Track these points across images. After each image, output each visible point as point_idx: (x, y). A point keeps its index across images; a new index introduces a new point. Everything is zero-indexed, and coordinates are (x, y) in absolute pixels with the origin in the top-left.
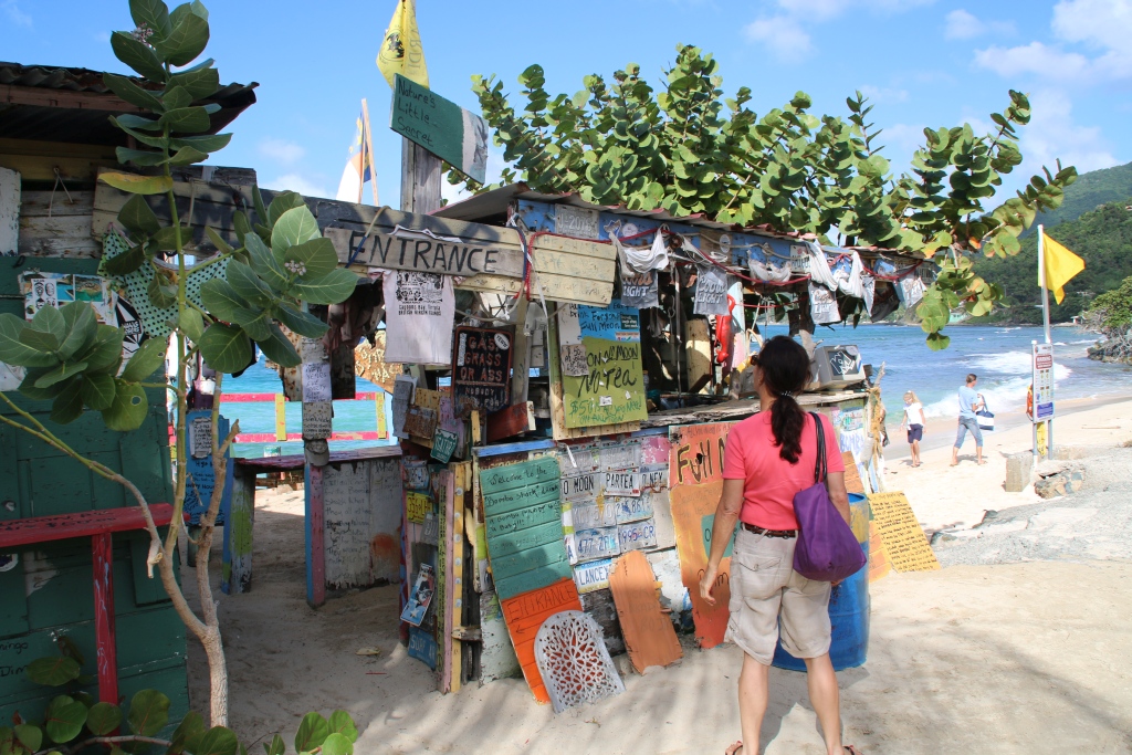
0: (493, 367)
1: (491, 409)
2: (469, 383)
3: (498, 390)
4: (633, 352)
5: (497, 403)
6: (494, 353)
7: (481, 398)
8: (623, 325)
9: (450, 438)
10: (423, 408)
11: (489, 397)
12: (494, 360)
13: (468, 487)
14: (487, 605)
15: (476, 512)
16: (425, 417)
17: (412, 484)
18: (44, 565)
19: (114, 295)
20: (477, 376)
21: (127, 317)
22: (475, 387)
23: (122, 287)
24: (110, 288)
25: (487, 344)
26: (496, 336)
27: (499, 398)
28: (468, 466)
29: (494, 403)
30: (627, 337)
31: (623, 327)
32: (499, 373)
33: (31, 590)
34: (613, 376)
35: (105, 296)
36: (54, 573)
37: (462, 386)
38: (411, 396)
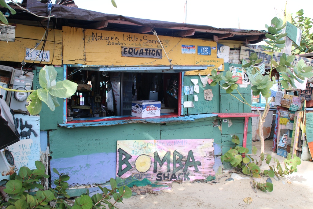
0: (309, 91)
1: (308, 100)
2: (303, 94)
3: (310, 96)
5: (309, 99)
6: (310, 87)
7: (306, 97)
9: (296, 106)
10: (286, 99)
11: (307, 97)
12: (309, 89)
13: (302, 117)
14: (304, 143)
15: (304, 122)
16: (287, 101)
17: (282, 116)
18: (231, 122)
19: (244, 72)
20: (305, 93)
21: (246, 76)
22: (304, 95)
23: (245, 70)
24: (243, 70)
25: (308, 85)
26: (310, 84)
27: (309, 98)
28: (303, 112)
29: (308, 99)
32: (310, 92)
33: (229, 127)
35: (242, 72)
36: (232, 124)
37: (302, 94)
38: (282, 96)
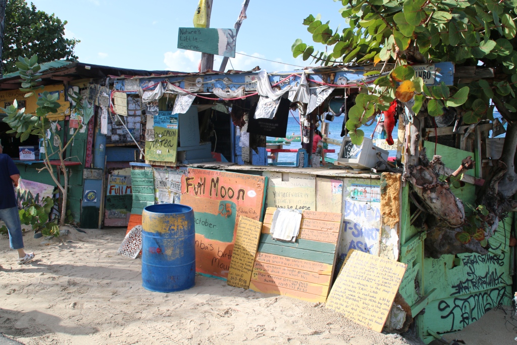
4: (174, 133)
8: (171, 122)
30: (172, 127)
31: (170, 122)
34: (164, 142)
